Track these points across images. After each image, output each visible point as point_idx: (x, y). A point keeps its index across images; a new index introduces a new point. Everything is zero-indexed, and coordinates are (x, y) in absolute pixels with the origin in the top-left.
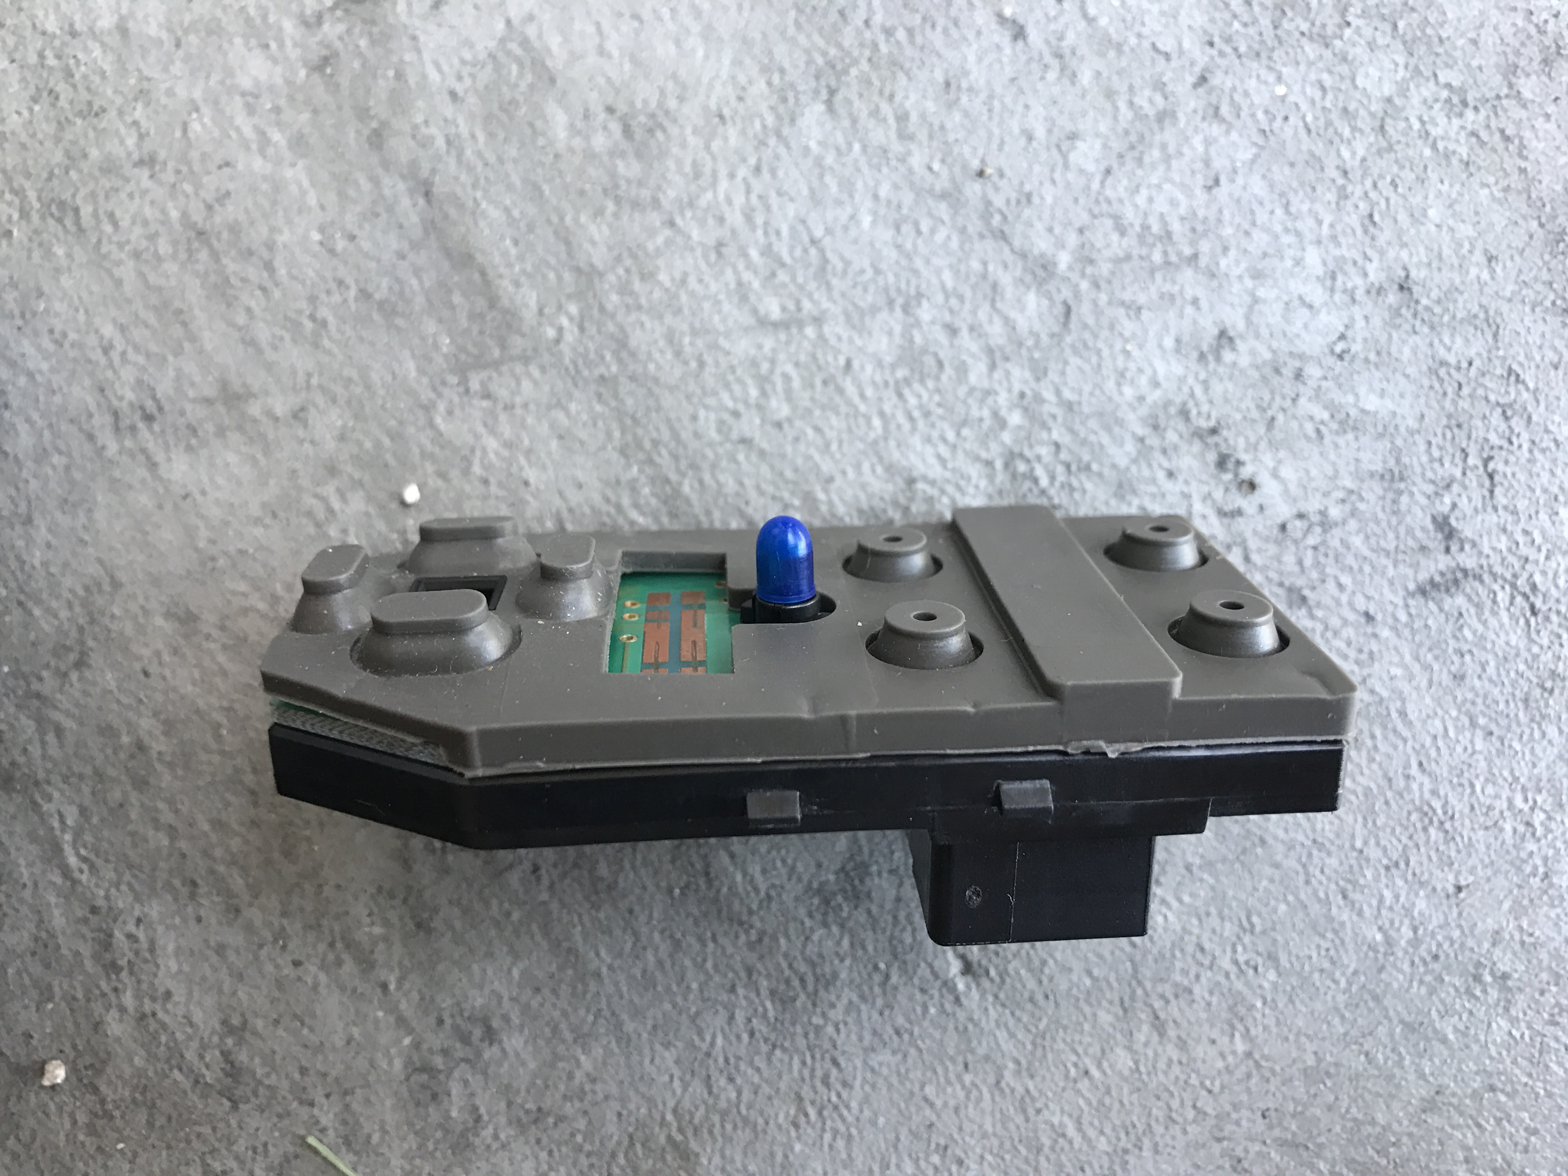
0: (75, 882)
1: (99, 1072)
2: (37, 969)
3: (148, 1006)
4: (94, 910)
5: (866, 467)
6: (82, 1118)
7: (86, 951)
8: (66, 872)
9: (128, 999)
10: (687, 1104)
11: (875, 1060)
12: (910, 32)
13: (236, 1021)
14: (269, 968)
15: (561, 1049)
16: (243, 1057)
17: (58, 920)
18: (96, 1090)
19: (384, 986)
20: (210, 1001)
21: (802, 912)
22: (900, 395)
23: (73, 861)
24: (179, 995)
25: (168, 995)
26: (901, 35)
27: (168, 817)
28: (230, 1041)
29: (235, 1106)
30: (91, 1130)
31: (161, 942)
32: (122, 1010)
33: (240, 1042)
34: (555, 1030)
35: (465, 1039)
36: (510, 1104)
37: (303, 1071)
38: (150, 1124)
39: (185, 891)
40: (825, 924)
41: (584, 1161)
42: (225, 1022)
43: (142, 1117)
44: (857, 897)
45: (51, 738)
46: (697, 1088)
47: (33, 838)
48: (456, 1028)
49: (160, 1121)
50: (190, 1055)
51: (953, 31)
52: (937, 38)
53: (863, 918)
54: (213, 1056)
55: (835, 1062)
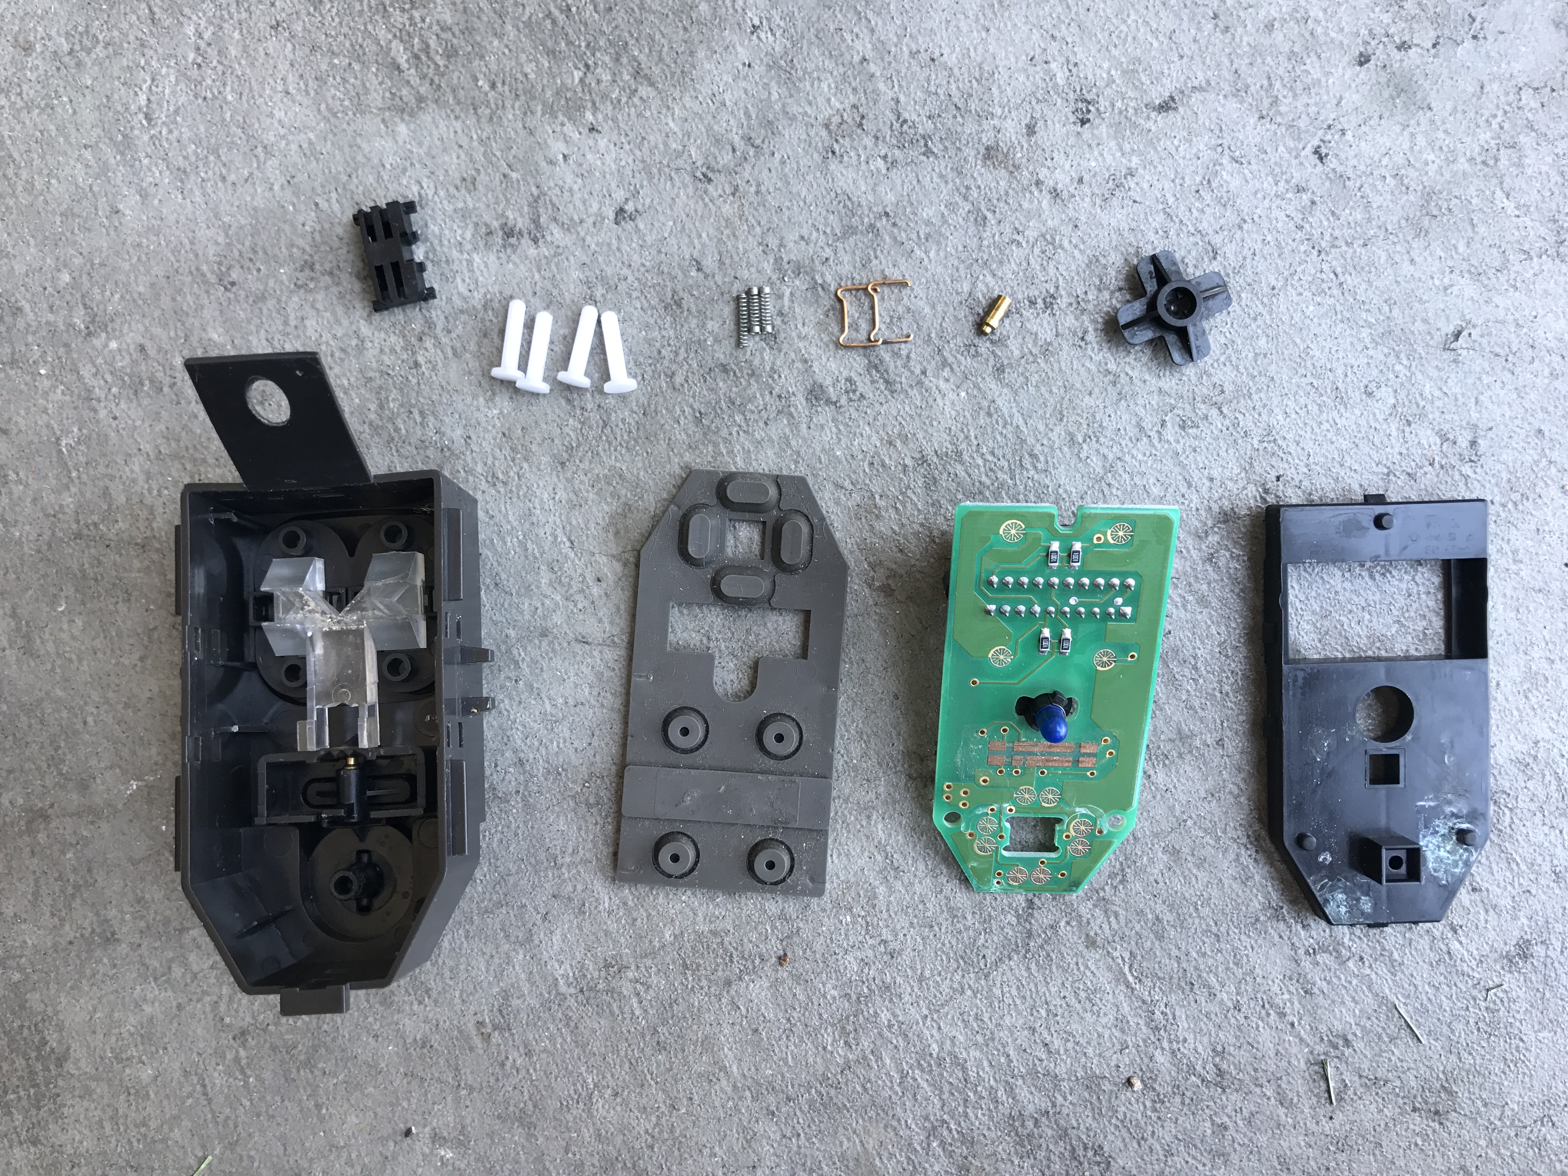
0: (1133, 989)
1: (1155, 1081)
2: (1117, 1034)
3: (1175, 1046)
4: (1144, 1002)
5: (1512, 737)
6: (1149, 1104)
7: (1142, 1022)
8: (1128, 985)
9: (1166, 1044)
10: (1449, 1068)
11: (1541, 1035)
12: (1515, 504)
13: (1219, 1048)
14: (1233, 1021)
15: (1383, 1047)
16: (1225, 1066)
17: (1126, 1009)
18: (1154, 1089)
19: (1292, 1025)
20: (1205, 1040)
21: (1498, 967)
22: (1527, 697)
23: (1131, 979)
24: (1190, 1038)
25: (1185, 1040)
26: (1510, 506)
27: (1175, 952)
28: (1217, 1059)
29: (1224, 1091)
30: (1155, 1110)
31: (1177, 1014)
32: (1163, 1049)
33: (1223, 1058)
34: (1380, 1037)
35: (1336, 1047)
36: (1360, 1077)
37: (1256, 1070)
38: (1183, 1103)
39: (1188, 988)
40: (1511, 972)
41: (1401, 1101)
42: (1214, 1050)
43: (1178, 1099)
44: (1525, 957)
45: (1112, 919)
46: (1453, 1058)
47: (1109, 969)
48: (1330, 1041)
49: (1187, 1101)
50: (1199, 1068)
51: (1539, 501)
52: (1529, 505)
53: (1529, 966)
54: (1210, 1066)
55: (1522, 1040)
